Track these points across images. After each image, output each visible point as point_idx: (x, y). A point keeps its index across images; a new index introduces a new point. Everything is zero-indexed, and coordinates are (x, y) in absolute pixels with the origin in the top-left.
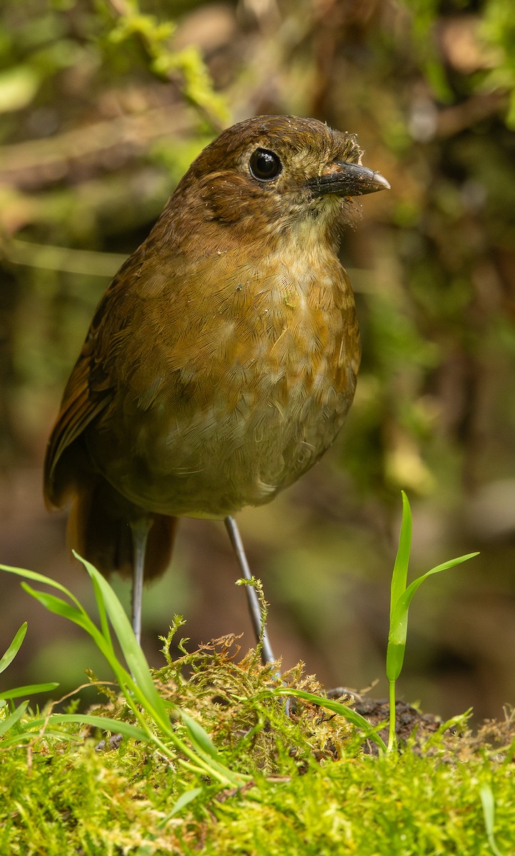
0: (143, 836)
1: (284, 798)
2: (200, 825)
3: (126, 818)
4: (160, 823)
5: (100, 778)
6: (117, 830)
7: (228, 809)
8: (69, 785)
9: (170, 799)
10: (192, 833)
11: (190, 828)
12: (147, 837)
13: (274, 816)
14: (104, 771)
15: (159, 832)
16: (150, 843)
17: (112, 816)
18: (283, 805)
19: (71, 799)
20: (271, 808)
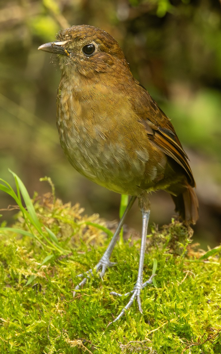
0: (32, 271)
1: (83, 260)
2: (53, 268)
3: (26, 265)
4: (38, 267)
5: (17, 250)
6: (23, 269)
7: (63, 263)
8: (5, 253)
9: (42, 258)
10: (50, 271)
11: (49, 269)
12: (34, 271)
13: (80, 266)
14: (18, 247)
15: (38, 270)
16: (35, 274)
17: (21, 264)
18: (83, 262)
19: (6, 257)
20: (78, 263)
